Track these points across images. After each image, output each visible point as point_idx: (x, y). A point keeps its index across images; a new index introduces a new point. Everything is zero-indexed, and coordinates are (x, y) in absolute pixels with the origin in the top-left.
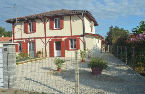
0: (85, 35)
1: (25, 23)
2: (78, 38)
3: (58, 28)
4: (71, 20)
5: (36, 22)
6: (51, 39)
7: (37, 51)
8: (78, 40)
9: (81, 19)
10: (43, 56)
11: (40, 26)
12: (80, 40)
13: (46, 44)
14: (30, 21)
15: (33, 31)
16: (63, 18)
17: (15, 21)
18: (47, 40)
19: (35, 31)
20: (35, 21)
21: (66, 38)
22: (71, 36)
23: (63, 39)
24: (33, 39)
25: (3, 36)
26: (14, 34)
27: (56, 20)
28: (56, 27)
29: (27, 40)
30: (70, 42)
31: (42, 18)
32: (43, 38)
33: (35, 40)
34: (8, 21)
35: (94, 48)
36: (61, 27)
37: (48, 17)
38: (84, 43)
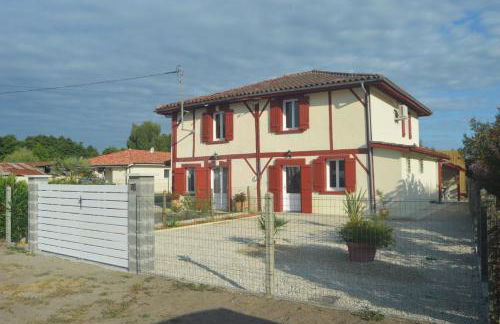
0: (371, 148)
1: (204, 114)
2: (351, 156)
3: (293, 128)
4: (330, 104)
5: (232, 111)
6: (274, 159)
7: (235, 192)
8: (353, 163)
9: (360, 100)
10: (249, 208)
11: (242, 121)
12: (357, 163)
13: (259, 174)
14: (217, 109)
15: (224, 136)
16: (308, 98)
17: (179, 110)
18: (264, 161)
19: (231, 138)
20: (231, 108)
21: (315, 157)
22: (332, 151)
23: (309, 160)
24: (225, 161)
25: (152, 150)
26: (175, 144)
27: (287, 103)
28: (289, 125)
29: (210, 161)
30: (328, 168)
31: (250, 100)
32: (251, 156)
33: (229, 163)
34: (160, 111)
35: (400, 187)
36: (301, 125)
37: (264, 97)
38: (369, 171)
